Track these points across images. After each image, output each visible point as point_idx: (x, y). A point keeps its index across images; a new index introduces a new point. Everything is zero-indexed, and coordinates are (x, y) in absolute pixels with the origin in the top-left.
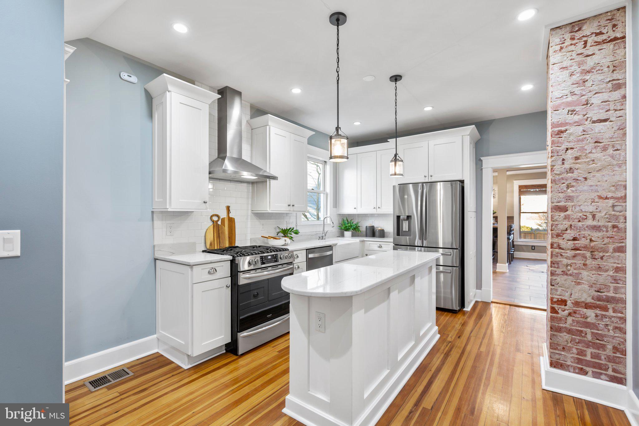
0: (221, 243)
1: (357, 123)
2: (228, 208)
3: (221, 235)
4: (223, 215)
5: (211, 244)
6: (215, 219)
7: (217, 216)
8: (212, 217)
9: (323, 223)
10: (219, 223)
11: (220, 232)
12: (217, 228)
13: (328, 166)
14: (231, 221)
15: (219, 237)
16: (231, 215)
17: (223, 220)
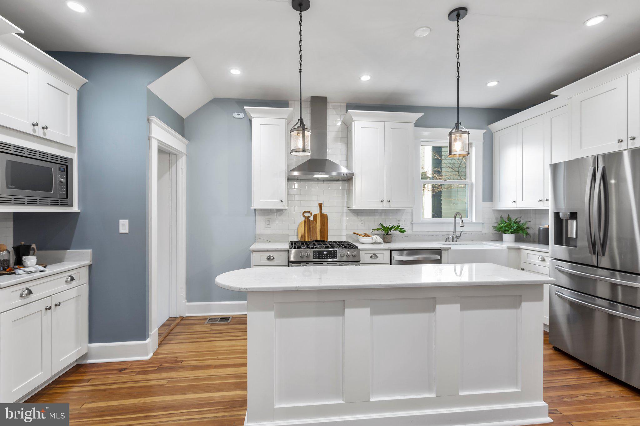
0: (312, 237)
1: (493, 84)
2: (321, 205)
3: (312, 229)
4: (316, 211)
5: (302, 237)
6: (307, 215)
7: (309, 212)
8: (304, 213)
9: (454, 222)
10: (312, 218)
11: (311, 226)
12: (309, 223)
13: (473, 148)
14: (324, 218)
15: (309, 230)
16: (323, 212)
17: (315, 216)
